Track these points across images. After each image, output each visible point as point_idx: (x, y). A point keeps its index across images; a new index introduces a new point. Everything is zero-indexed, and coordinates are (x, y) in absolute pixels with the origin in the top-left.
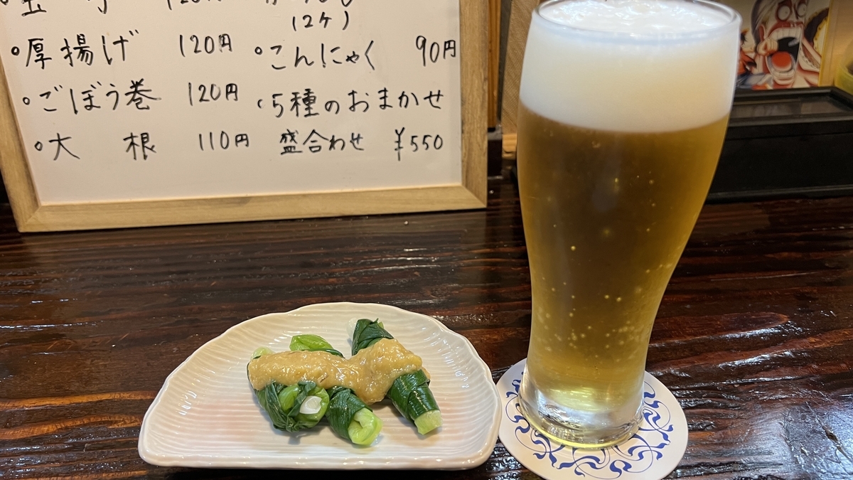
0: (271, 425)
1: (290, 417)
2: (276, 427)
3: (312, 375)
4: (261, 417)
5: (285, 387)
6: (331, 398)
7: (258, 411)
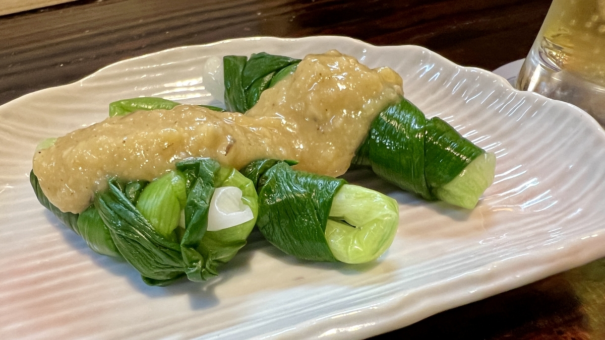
0: (133, 282)
1: (188, 246)
2: (152, 282)
3: (199, 144)
4: (100, 271)
5: (145, 184)
6: (258, 186)
7: (88, 262)
